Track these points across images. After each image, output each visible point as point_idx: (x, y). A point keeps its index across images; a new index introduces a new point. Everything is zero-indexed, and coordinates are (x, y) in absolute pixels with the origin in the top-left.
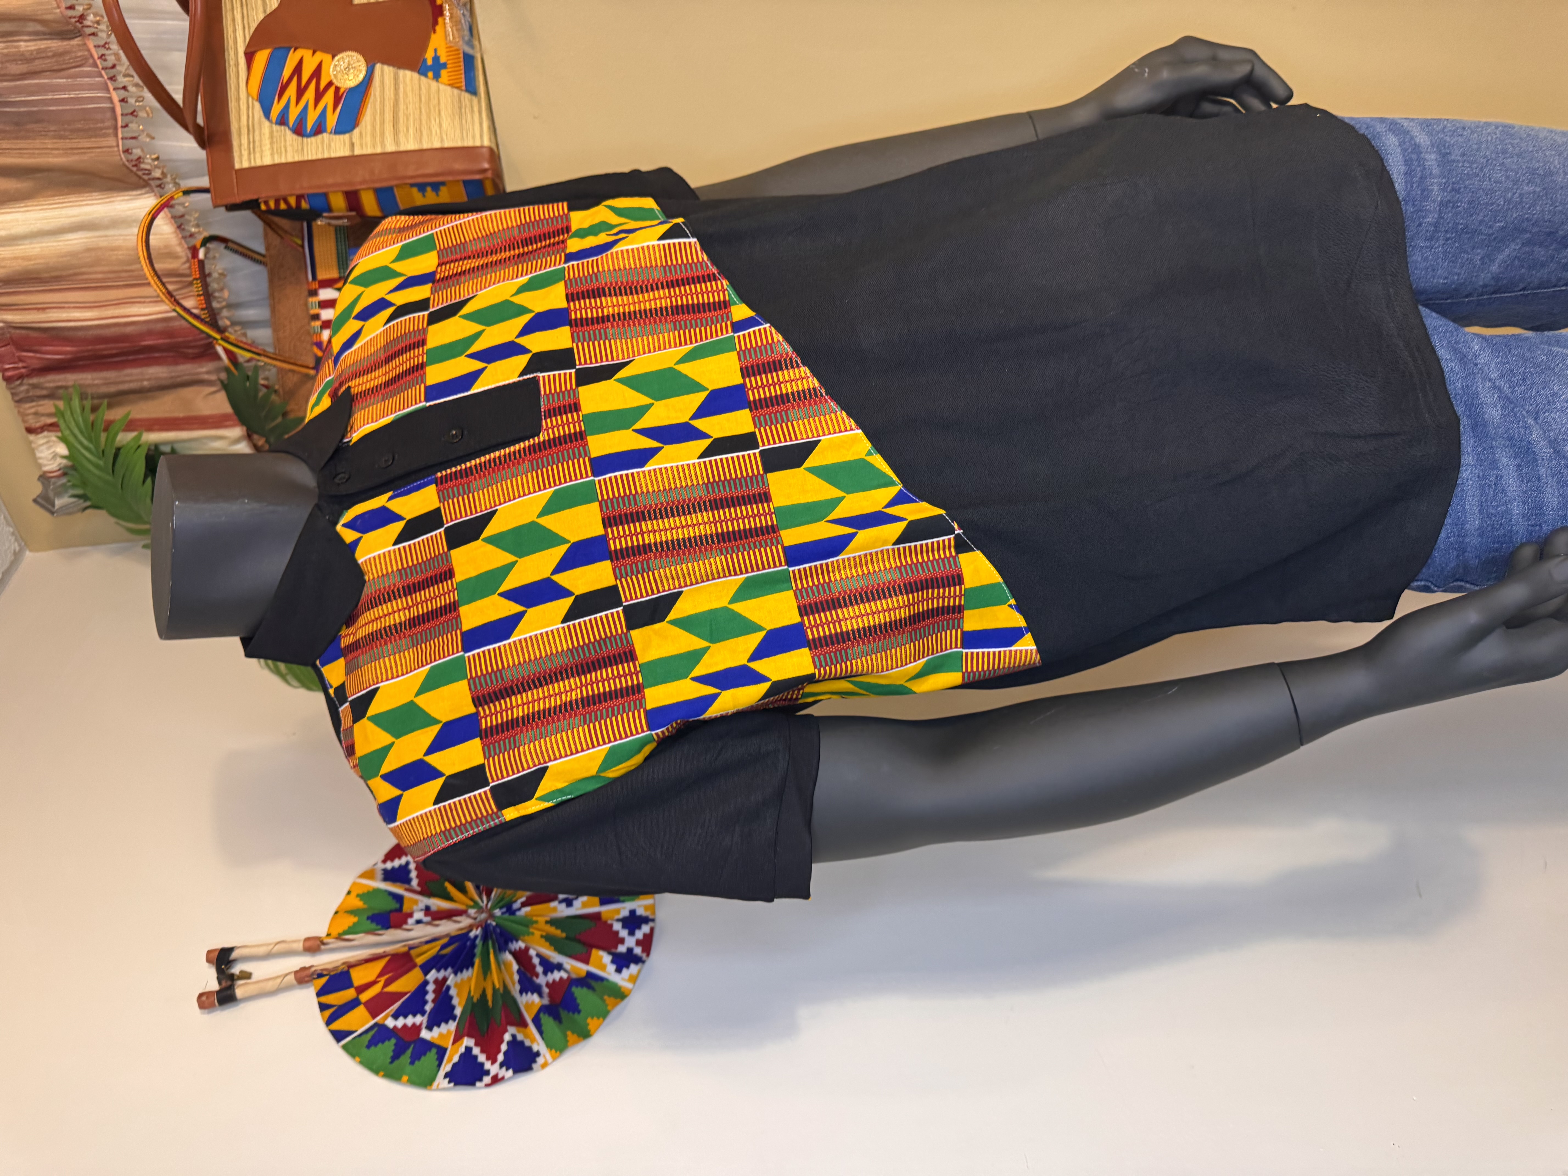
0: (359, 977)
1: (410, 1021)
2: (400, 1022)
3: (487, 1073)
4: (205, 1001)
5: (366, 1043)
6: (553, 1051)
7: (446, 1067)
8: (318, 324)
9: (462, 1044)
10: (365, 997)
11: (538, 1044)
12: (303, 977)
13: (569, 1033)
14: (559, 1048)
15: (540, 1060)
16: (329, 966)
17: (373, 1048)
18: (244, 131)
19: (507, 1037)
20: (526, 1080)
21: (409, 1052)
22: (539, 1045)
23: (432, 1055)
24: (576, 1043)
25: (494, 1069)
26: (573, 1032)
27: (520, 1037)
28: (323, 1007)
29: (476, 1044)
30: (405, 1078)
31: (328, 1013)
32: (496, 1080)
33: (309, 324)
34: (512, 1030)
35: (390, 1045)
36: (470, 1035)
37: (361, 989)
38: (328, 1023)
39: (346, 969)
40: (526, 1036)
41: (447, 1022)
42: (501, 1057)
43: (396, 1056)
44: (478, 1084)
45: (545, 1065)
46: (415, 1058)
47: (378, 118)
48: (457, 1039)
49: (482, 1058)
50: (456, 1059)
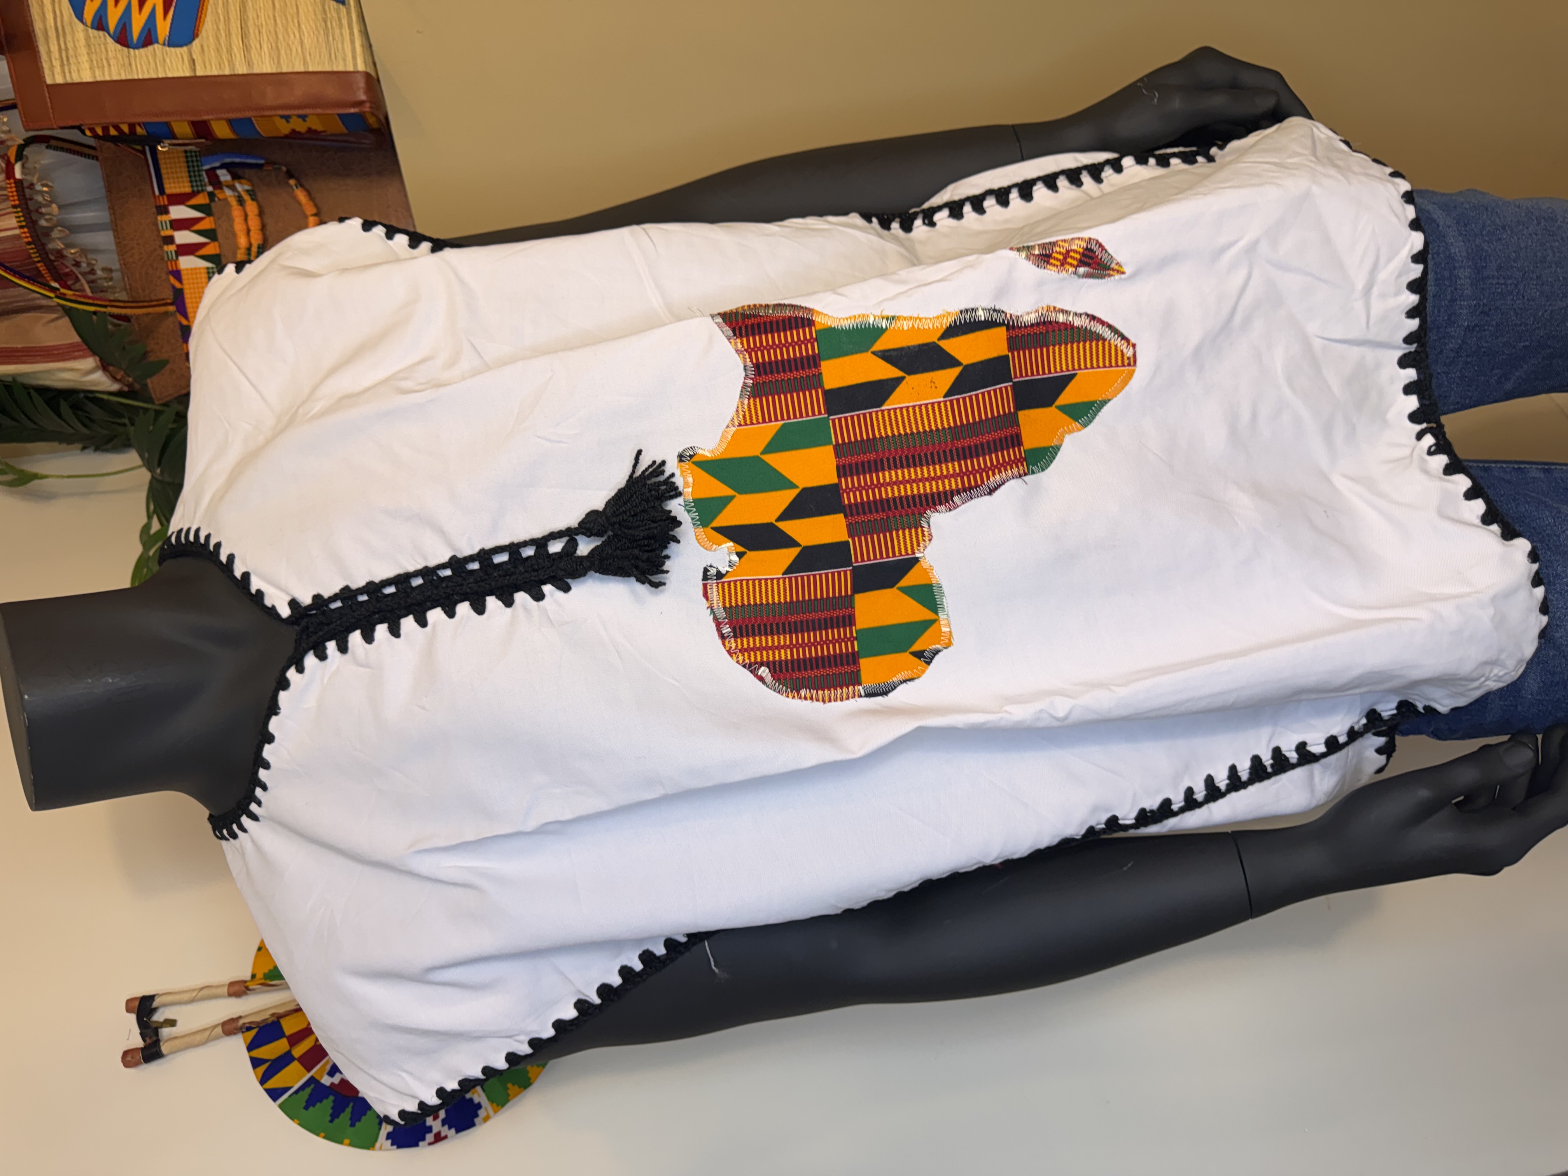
0: (289, 1027)
2: (337, 1079)
3: (430, 1129)
4: (129, 1058)
5: (304, 1102)
6: (494, 1105)
7: (387, 1128)
8: (172, 248)
10: (298, 1052)
12: (230, 1027)
13: (509, 1088)
14: (501, 1103)
15: (482, 1114)
16: (258, 1019)
17: (311, 1108)
18: (52, 34)
20: (468, 1136)
21: (349, 1110)
22: (480, 1098)
24: (515, 1096)
25: (436, 1126)
26: (513, 1087)
28: (256, 1063)
30: (347, 1141)
31: (262, 1069)
32: (438, 1138)
33: (161, 247)
35: (328, 1104)
37: (294, 1040)
38: (263, 1081)
39: (274, 1019)
43: (336, 1113)
45: (487, 1119)
46: (353, 1121)
47: (222, 26)
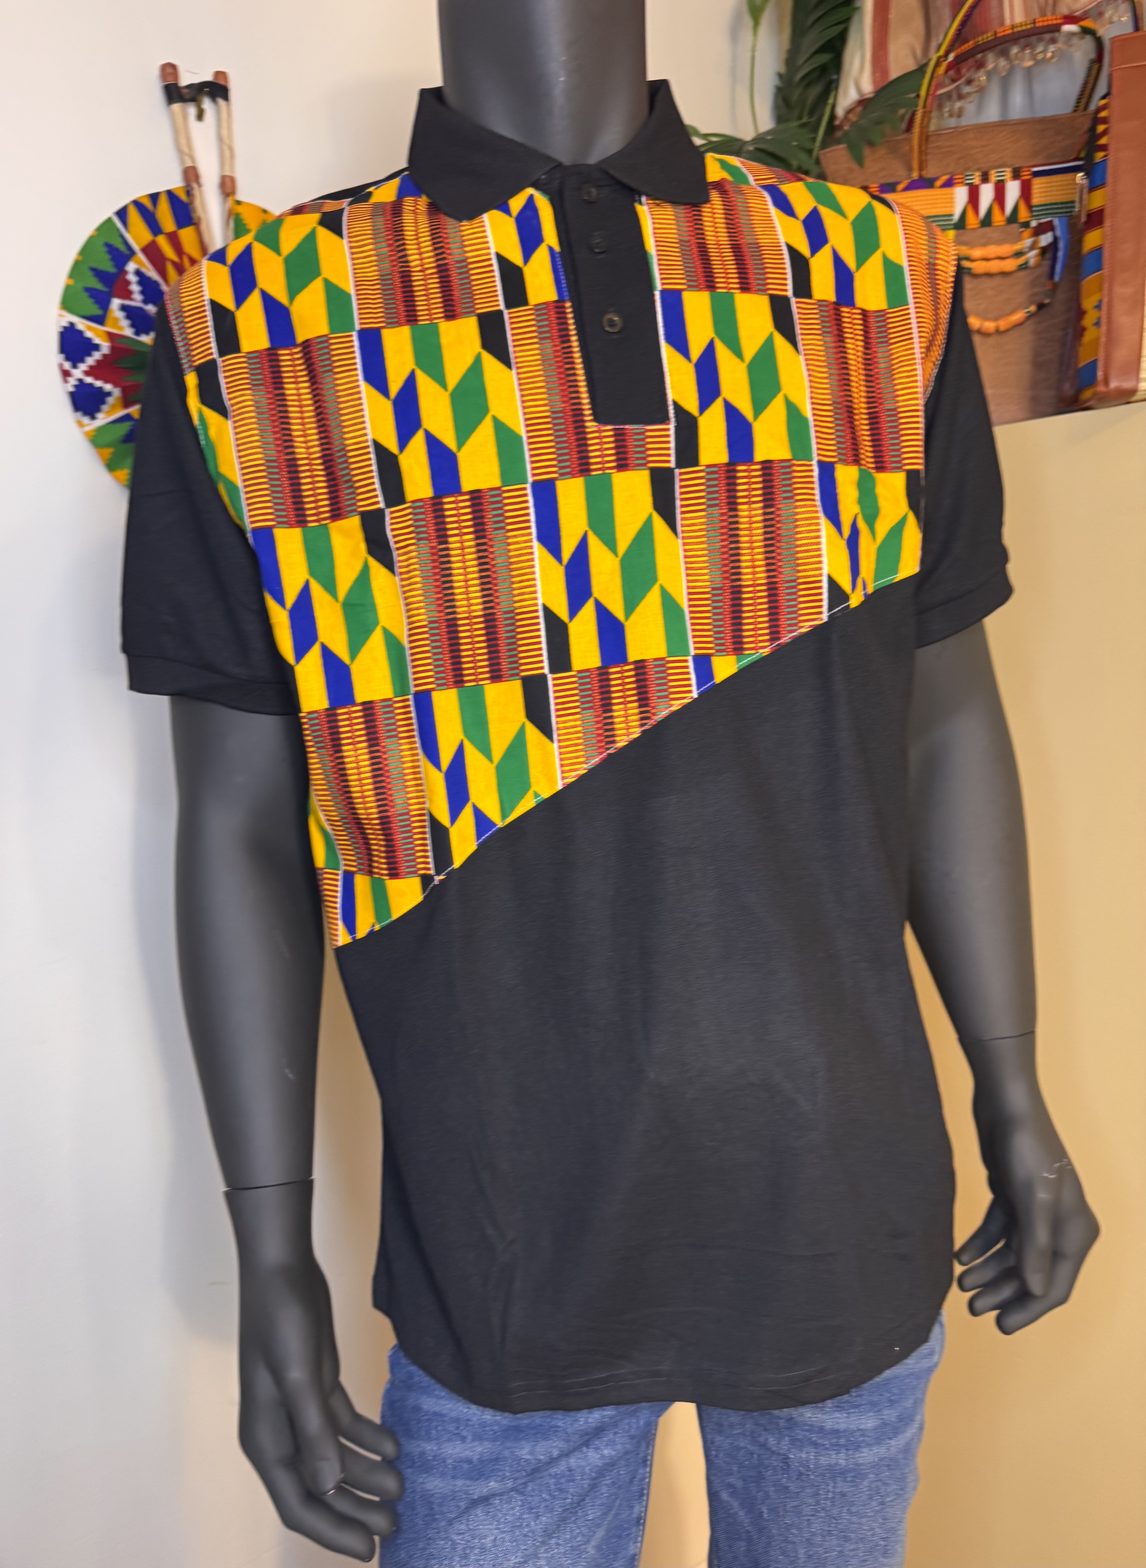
0: (187, 235)
1: (135, 288)
2: (132, 278)
3: (75, 366)
4: (169, 71)
5: (112, 242)
6: (94, 433)
7: (81, 324)
8: (976, 180)
9: (104, 341)
10: (162, 242)
11: (104, 419)
12: (191, 175)
13: (111, 450)
14: (96, 440)
15: (86, 420)
16: (197, 203)
17: (105, 249)
19: (108, 387)
20: (66, 404)
21: (99, 286)
22: (102, 419)
23: (96, 311)
24: (101, 455)
25: (78, 373)
26: (113, 454)
27: (110, 400)
28: (154, 197)
29: (105, 356)
30: (71, 282)
31: (148, 203)
32: (66, 374)
33: (978, 170)
34: (117, 392)
35: (108, 266)
36: (113, 348)
37: (173, 238)
38: (137, 203)
39: (195, 221)
40: (113, 408)
41: (133, 325)
42: (89, 380)
43: (98, 274)
44: (62, 356)
45: (80, 424)
46: (92, 293)
48: (111, 336)
49: (90, 361)
50: (89, 334)
